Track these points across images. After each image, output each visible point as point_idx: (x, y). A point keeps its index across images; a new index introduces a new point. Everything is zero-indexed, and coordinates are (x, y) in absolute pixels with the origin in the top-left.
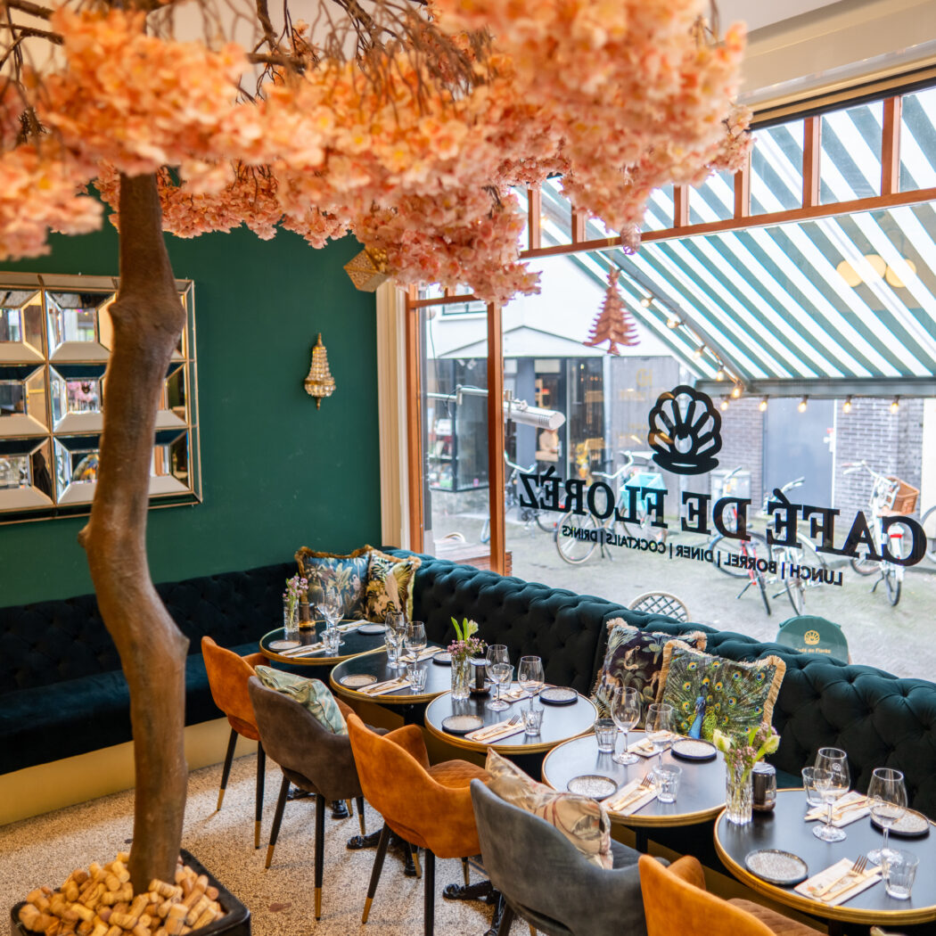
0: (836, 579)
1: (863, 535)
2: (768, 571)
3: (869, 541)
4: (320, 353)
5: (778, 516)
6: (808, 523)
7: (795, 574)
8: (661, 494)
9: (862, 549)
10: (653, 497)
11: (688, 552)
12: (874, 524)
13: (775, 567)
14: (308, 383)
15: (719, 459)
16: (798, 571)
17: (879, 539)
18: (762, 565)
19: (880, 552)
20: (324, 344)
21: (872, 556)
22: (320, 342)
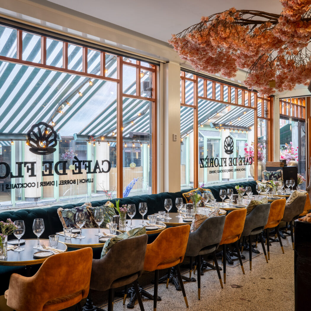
0: (92, 181)
1: (98, 167)
2: (73, 184)
3: (99, 168)
5: (76, 165)
6: (84, 166)
7: (81, 182)
8: (33, 164)
9: (98, 170)
10: (30, 166)
11: (45, 184)
12: (100, 163)
13: (75, 182)
15: (56, 148)
16: (82, 181)
17: (101, 167)
18: (71, 182)
19: (101, 171)
21: (100, 172)
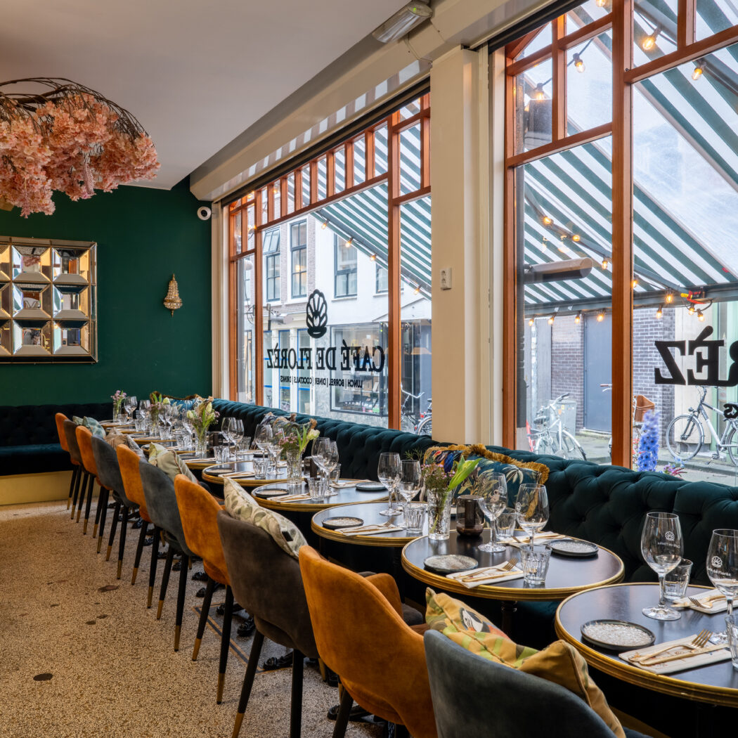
4: (174, 286)
14: (165, 301)
20: (176, 280)
22: (174, 279)
